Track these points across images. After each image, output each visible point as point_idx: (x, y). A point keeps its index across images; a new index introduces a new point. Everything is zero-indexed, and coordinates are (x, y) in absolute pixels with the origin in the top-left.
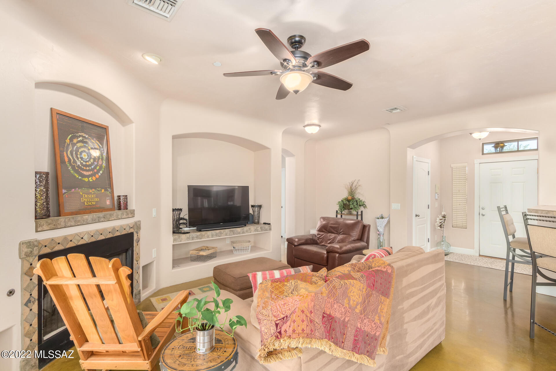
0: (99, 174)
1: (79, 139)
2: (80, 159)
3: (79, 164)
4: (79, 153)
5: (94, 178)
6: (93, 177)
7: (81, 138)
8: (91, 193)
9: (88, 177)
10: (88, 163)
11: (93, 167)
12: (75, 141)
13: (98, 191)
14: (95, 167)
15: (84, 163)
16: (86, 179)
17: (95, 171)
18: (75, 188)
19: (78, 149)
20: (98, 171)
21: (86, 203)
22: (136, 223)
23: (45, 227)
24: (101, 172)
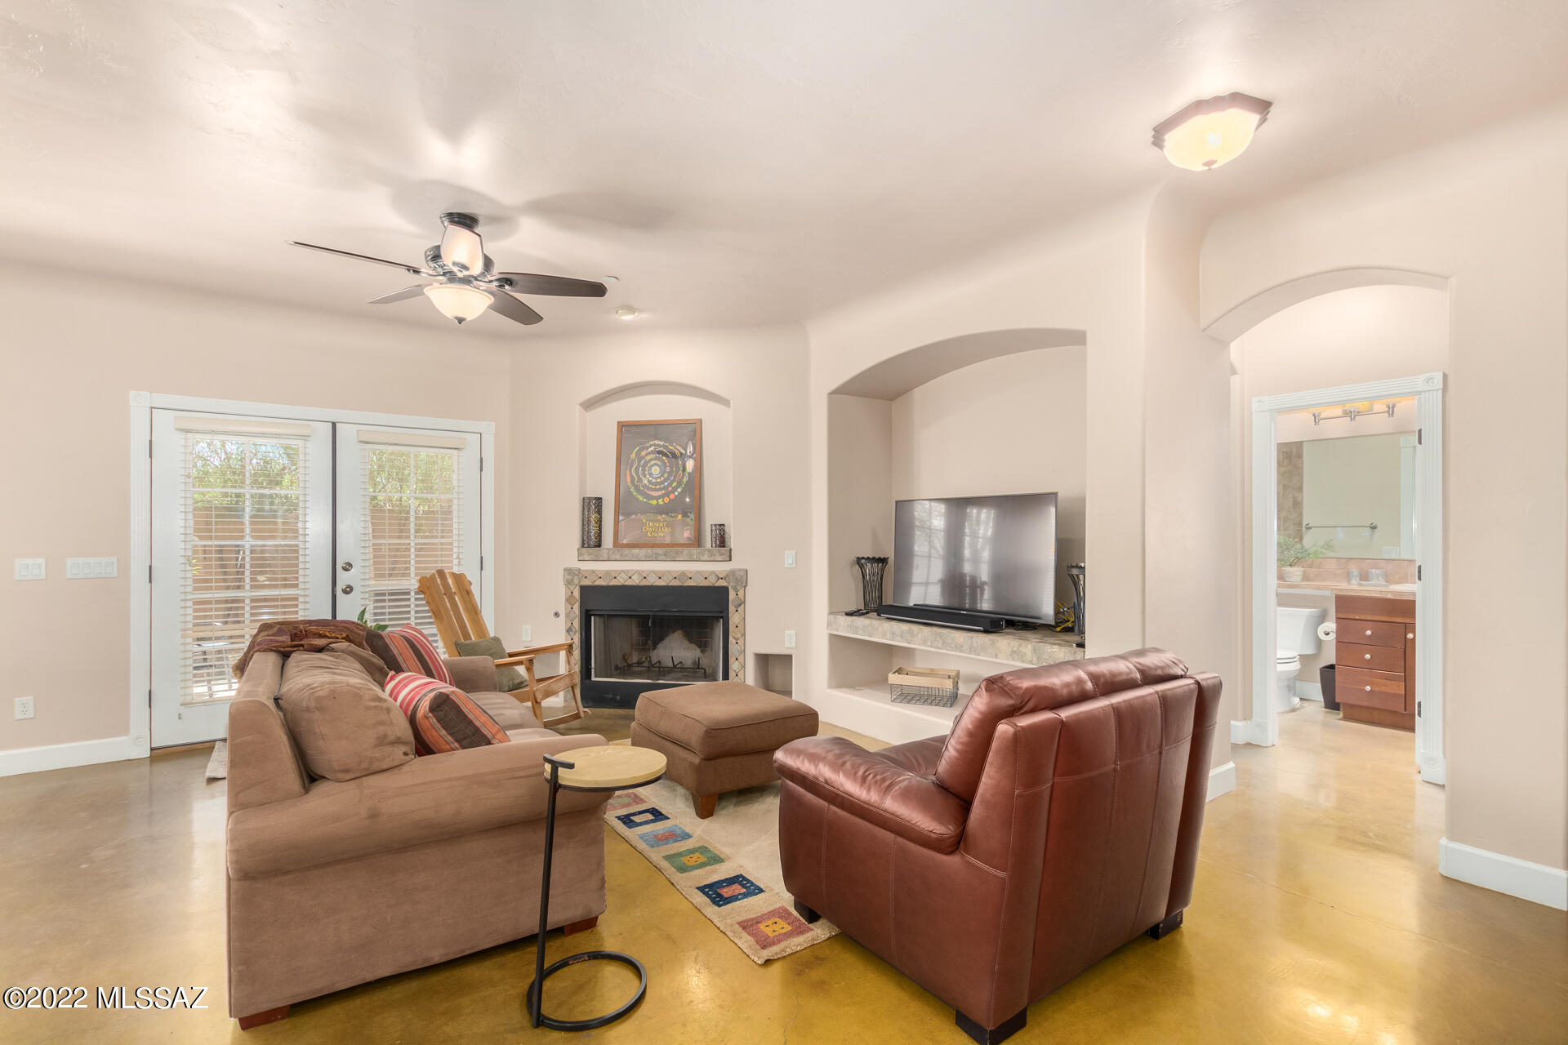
0: (676, 493)
1: (650, 450)
2: (648, 476)
3: (646, 482)
4: (647, 469)
5: (667, 500)
6: (666, 498)
7: (652, 448)
8: (659, 521)
9: (657, 498)
10: (658, 480)
11: (666, 484)
12: (643, 453)
13: (671, 517)
14: (670, 485)
15: (654, 481)
16: (654, 502)
17: (670, 489)
18: (636, 514)
19: (646, 463)
20: (675, 489)
21: (649, 534)
22: (733, 572)
23: (586, 557)
24: (679, 490)
